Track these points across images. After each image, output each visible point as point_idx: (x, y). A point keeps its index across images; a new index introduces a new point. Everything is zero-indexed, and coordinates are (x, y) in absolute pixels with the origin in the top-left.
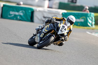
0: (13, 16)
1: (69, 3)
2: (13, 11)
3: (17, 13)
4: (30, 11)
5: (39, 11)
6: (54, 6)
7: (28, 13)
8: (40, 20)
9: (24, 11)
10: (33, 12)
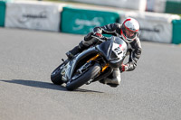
0: (81, 28)
2: (81, 18)
3: (88, 23)
4: (113, 18)
6: (157, 8)
9: (101, 19)
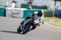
1: (28, 4)
5: (9, 10)
7: (2, 11)
8: (10, 15)
10: (5, 11)
